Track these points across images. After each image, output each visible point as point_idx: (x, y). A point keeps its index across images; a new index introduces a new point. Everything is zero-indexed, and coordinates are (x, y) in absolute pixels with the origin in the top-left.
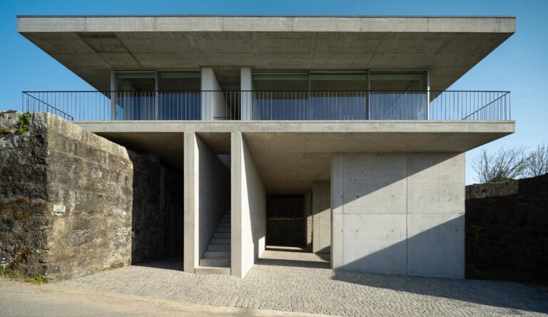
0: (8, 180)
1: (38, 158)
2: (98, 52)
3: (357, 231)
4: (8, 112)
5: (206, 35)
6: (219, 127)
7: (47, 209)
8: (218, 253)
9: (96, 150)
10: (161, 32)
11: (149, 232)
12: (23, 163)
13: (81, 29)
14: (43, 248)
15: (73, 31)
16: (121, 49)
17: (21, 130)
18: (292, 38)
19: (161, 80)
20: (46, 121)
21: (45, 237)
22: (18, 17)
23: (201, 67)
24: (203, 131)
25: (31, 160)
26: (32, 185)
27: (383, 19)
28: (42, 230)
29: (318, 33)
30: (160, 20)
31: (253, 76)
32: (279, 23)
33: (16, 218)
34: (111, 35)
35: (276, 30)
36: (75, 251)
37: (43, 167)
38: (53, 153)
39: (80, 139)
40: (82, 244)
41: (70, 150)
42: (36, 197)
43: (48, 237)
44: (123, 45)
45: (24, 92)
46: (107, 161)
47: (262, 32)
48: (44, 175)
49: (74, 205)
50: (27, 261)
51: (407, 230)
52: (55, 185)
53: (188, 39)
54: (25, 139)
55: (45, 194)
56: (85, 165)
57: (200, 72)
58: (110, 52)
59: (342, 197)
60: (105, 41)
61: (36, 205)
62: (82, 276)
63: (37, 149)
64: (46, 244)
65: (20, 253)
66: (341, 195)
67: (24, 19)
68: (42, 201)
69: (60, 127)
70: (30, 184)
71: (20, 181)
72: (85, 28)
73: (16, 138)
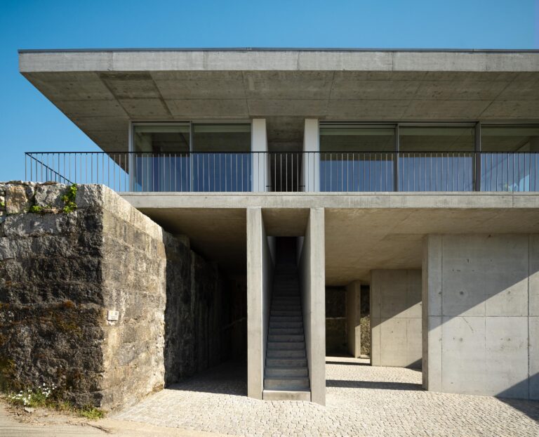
0: (48, 277)
1: (89, 247)
2: (118, 98)
3: (461, 340)
4: (45, 184)
5: (274, 75)
6: (293, 201)
7: (102, 317)
8: (285, 370)
9: (141, 234)
10: (213, 72)
11: (183, 341)
12: (68, 253)
13: (104, 67)
14: (97, 371)
15: (94, 69)
16: (152, 94)
17: (67, 208)
18: (389, 80)
19: (196, 136)
20: (100, 198)
21: (100, 354)
22: (21, 52)
23: (252, 118)
24: (272, 207)
25: (79, 250)
26: (81, 284)
27: (518, 55)
28: (96, 346)
29: (427, 72)
30: (212, 55)
31: (321, 130)
32: (376, 59)
33: (60, 330)
34: (145, 75)
35: (371, 69)
36: (125, 372)
37: (96, 261)
38: (107, 239)
39: (128, 221)
40: (130, 361)
41: (121, 235)
42: (88, 300)
43: (104, 355)
44: (156, 89)
45: (27, 153)
46: (150, 248)
47: (351, 72)
48: (98, 270)
49: (124, 310)
50: (74, 388)
51: (528, 339)
52: (109, 284)
53: (247, 80)
54: (72, 221)
55: (98, 297)
56: (132, 254)
57: (250, 125)
58: (135, 98)
59: (440, 293)
60: (133, 83)
61: (88, 311)
62: (133, 405)
63: (87, 236)
64: (101, 364)
65: (64, 377)
66: (439, 290)
67: (28, 54)
68: (95, 306)
69: (112, 204)
70: (78, 282)
71: (64, 279)
72: (111, 66)
73: (59, 220)
